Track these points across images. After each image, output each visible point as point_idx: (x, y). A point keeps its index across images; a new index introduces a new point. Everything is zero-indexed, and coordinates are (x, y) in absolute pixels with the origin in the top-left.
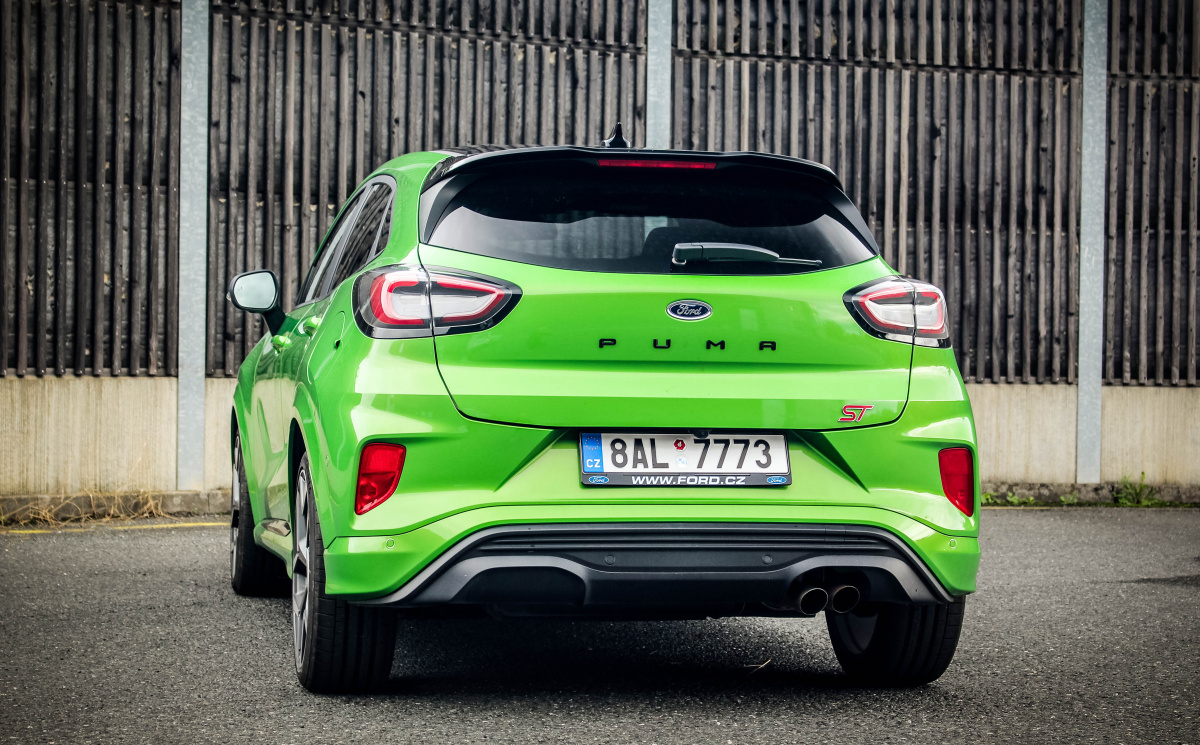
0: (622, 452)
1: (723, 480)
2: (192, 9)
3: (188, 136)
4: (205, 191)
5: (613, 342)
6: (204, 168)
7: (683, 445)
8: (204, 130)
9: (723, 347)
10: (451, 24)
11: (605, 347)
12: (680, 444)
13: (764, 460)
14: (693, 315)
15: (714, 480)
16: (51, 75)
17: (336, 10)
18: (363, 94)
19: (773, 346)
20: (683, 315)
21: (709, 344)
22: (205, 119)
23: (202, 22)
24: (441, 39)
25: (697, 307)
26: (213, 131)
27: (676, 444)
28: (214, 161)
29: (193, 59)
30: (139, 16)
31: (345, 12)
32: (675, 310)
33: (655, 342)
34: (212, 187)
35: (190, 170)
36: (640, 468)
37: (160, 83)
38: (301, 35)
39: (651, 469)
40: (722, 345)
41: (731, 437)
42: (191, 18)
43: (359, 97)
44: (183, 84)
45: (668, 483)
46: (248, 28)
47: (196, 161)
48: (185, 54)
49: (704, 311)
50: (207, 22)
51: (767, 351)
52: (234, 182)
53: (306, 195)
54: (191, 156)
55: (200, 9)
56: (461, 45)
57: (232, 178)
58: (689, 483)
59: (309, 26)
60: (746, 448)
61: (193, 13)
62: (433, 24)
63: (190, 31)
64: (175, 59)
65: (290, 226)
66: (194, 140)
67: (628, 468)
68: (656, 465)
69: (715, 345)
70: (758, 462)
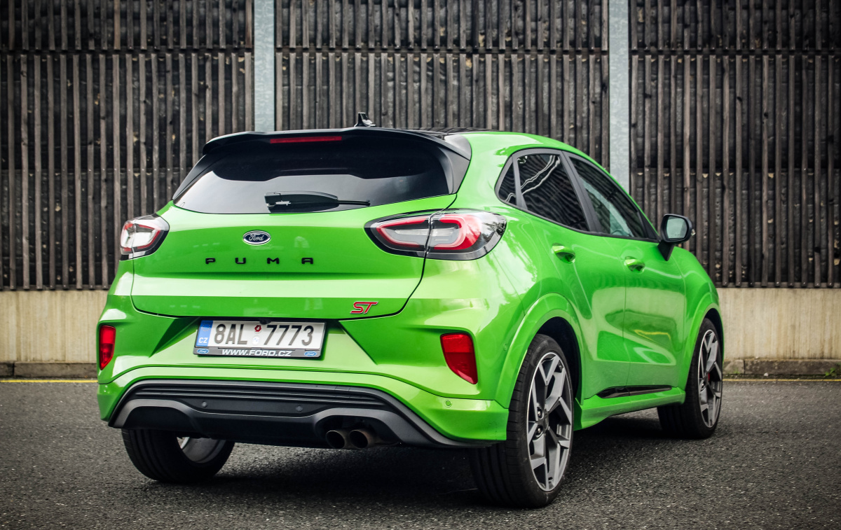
0: (222, 333)
1: (277, 353)
2: (617, 54)
3: (615, 134)
4: (628, 168)
5: (214, 260)
6: (627, 153)
7: (260, 329)
8: (627, 130)
9: (278, 262)
10: (807, 46)
11: (210, 263)
12: (258, 329)
13: (307, 340)
14: (258, 241)
15: (272, 353)
16: (519, 103)
17: (720, 45)
18: (740, 99)
19: (311, 261)
20: (253, 241)
21: (269, 260)
22: (627, 123)
23: (624, 61)
24: (801, 57)
25: (261, 236)
26: (632, 130)
27: (256, 328)
28: (633, 149)
29: (618, 86)
30: (578, 62)
31: (726, 46)
32: (247, 238)
33: (237, 260)
34: (632, 165)
35: (617, 155)
36: (230, 344)
37: (594, 103)
38: (694, 64)
39: (236, 345)
40: (277, 260)
41: (291, 324)
42: (616, 60)
43: (738, 101)
44: (611, 102)
45: (244, 354)
46: (656, 64)
47: (621, 149)
48: (612, 83)
49: (266, 238)
50: (627, 62)
51: (308, 264)
52: (647, 161)
53: (699, 167)
54: (617, 146)
55: (623, 53)
56: (816, 60)
57: (646, 159)
58: (256, 355)
59: (699, 57)
60: (298, 331)
61: (618, 56)
62: (793, 48)
63: (615, 68)
64: (605, 86)
65: (687, 188)
66: (620, 136)
67: (223, 344)
68: (239, 342)
69: (273, 261)
70: (303, 341)
